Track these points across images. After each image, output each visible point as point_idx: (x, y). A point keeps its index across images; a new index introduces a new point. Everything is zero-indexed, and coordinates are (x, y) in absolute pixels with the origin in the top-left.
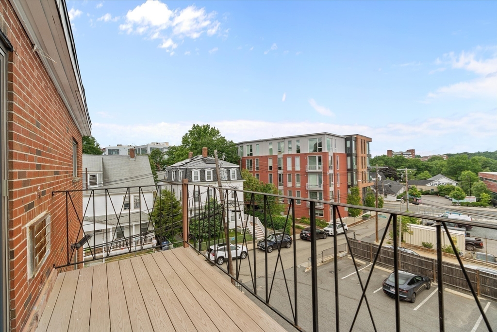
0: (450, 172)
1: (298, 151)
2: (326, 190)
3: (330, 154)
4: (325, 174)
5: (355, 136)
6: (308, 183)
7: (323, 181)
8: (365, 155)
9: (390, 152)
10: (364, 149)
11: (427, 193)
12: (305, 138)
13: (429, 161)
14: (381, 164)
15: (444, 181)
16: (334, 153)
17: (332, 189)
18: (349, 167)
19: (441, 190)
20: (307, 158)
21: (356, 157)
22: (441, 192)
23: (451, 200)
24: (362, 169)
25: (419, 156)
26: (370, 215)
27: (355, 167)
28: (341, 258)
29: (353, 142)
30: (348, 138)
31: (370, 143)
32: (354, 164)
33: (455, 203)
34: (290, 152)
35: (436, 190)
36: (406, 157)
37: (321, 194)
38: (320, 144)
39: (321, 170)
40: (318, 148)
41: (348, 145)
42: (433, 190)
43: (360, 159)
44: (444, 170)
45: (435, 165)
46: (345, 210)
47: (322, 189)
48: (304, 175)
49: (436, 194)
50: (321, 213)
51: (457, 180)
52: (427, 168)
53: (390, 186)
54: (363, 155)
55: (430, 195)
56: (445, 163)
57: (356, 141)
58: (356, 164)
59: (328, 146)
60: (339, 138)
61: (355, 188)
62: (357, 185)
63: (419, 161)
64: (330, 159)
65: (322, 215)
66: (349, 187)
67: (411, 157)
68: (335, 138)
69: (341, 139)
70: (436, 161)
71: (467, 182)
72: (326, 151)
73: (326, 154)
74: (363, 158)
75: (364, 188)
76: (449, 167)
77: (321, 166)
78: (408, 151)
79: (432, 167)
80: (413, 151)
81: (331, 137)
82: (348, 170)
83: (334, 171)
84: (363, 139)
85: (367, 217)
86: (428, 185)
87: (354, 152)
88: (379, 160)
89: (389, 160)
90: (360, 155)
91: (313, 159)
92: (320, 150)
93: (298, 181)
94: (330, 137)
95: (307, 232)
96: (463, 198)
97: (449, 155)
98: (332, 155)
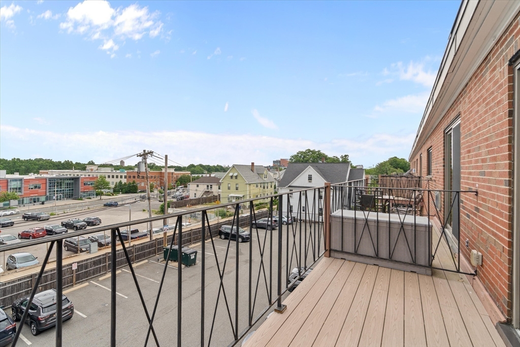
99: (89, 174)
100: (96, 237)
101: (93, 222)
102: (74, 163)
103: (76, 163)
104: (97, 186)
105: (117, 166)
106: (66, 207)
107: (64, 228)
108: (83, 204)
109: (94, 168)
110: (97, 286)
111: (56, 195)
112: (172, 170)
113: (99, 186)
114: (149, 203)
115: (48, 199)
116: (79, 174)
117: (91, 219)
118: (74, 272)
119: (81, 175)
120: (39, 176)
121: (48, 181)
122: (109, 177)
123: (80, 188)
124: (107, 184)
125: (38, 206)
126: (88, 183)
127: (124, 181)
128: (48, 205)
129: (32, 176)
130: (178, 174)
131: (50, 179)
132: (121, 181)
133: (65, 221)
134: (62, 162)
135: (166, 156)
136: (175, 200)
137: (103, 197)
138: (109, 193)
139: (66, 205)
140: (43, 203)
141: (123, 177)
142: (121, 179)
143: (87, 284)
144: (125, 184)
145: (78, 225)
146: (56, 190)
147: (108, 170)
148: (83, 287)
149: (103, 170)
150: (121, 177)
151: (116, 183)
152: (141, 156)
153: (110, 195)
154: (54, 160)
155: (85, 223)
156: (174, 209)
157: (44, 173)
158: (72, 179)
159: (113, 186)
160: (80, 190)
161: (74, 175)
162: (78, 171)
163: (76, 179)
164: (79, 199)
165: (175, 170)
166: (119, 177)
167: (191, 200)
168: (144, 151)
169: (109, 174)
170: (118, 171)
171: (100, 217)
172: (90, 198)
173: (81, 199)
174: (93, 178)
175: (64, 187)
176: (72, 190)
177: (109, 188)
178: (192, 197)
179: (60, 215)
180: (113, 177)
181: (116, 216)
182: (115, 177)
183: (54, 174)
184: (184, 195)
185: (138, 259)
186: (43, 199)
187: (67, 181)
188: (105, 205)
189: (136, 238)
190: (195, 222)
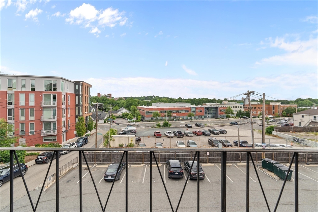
0: (127, 106)
1: (33, 89)
2: (59, 121)
3: (63, 94)
4: (59, 108)
5: (82, 83)
6: (43, 116)
7: (56, 114)
8: (88, 96)
9: (99, 94)
10: (87, 92)
11: (117, 118)
12: (40, 78)
13: (118, 100)
14: (94, 101)
15: (124, 111)
16: (66, 93)
17: (64, 119)
18: (77, 103)
19: (123, 115)
20: (42, 96)
21: (82, 96)
22: (123, 117)
23: (127, 120)
24: (85, 104)
25: (113, 98)
26: (90, 134)
27: (81, 103)
28: (74, 168)
29: (80, 86)
30: (76, 83)
31: (90, 88)
32: (81, 101)
33: (129, 121)
34: (24, 89)
35: (121, 116)
36: (108, 98)
37: (54, 124)
38: (55, 85)
39: (56, 105)
40: (53, 88)
41: (77, 88)
42: (120, 115)
43: (84, 98)
44: (124, 105)
45: (121, 102)
46: (74, 133)
47: (56, 119)
48: (39, 109)
49: (121, 117)
50: (54, 138)
51: (129, 110)
52: (117, 104)
53: (101, 115)
54: (86, 95)
55: (119, 118)
56: (125, 102)
57: (82, 86)
58: (82, 101)
59: (62, 87)
60: (70, 83)
61: (81, 118)
62: (82, 115)
63: (113, 100)
64: (63, 97)
65: (55, 140)
66: (76, 117)
67: (109, 98)
68: (68, 82)
69: (72, 83)
70: (121, 101)
71: (133, 111)
72: (60, 91)
73: (60, 93)
74: (86, 97)
75: (86, 117)
76: (126, 103)
77: (56, 102)
78: (108, 94)
79: (119, 104)
80: (110, 95)
81: (65, 81)
82: (76, 106)
83: (66, 106)
84: (87, 85)
85: (88, 136)
86: (118, 113)
87: (80, 93)
88: (94, 99)
89: (99, 99)
90: (85, 95)
91: (48, 96)
92: (55, 90)
93: (32, 114)
94: (63, 80)
95: (42, 157)
96: (132, 119)
97: (126, 98)
98: (65, 94)
99: (224, 105)
100: (223, 141)
101: (222, 132)
102: (217, 99)
103: (218, 100)
104: (226, 112)
105: (240, 101)
106: (212, 122)
107: (209, 133)
108: (220, 121)
109: (227, 102)
110: (218, 168)
111: (208, 116)
112: (279, 103)
113: (228, 113)
114: (252, 126)
115: (205, 117)
116: (219, 105)
117: (221, 130)
118: (208, 156)
119: (220, 106)
120: (202, 106)
121: (205, 109)
122: (234, 107)
123: (219, 113)
124: (232, 111)
125: (201, 120)
126: (223, 110)
127: (243, 110)
128: (205, 120)
129: (199, 106)
130: (284, 106)
131: (206, 108)
132: (240, 110)
133: (210, 129)
134: (212, 99)
135: (264, 94)
136: (280, 126)
137: (230, 119)
138: (234, 117)
139: (212, 121)
140: (203, 119)
141: (242, 107)
142: (241, 109)
143: (213, 165)
144: (243, 112)
145: (216, 132)
146: (208, 113)
147: (234, 103)
148: (211, 166)
149: (231, 103)
150: (241, 107)
151: (238, 111)
152: (246, 94)
153: (234, 118)
154: (209, 99)
155: (219, 132)
156: (278, 132)
157: (204, 105)
158: (215, 108)
159: (236, 113)
160: (219, 114)
161: (217, 106)
162: (218, 104)
163: (217, 108)
164: (218, 119)
165: (281, 103)
166: (240, 107)
167: (295, 127)
168: (248, 91)
169: (234, 106)
170: (239, 104)
171: (226, 130)
172: (223, 119)
173: (219, 119)
174: (225, 107)
175: (211, 112)
176: (215, 113)
177: (233, 114)
178: (296, 125)
179: (209, 126)
180: (236, 107)
181: (235, 131)
182: (237, 107)
183: (208, 105)
184: (289, 122)
185: (243, 161)
186: (203, 117)
187: (213, 109)
188: (231, 123)
189: (246, 147)
190: (299, 146)
